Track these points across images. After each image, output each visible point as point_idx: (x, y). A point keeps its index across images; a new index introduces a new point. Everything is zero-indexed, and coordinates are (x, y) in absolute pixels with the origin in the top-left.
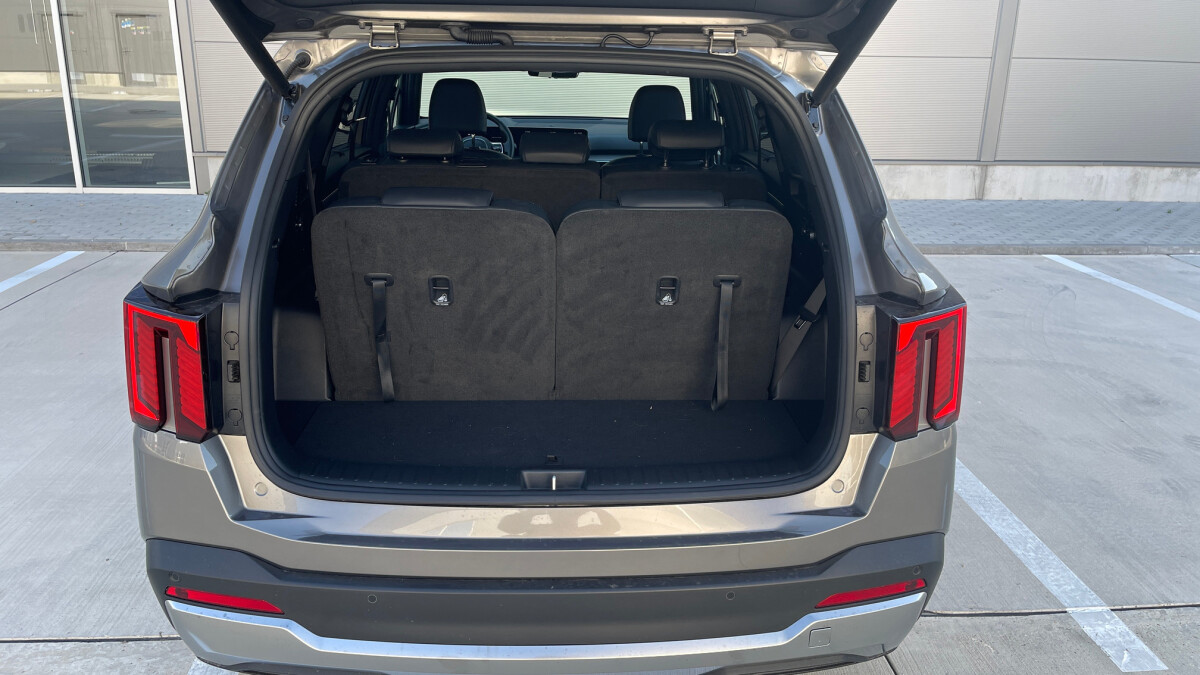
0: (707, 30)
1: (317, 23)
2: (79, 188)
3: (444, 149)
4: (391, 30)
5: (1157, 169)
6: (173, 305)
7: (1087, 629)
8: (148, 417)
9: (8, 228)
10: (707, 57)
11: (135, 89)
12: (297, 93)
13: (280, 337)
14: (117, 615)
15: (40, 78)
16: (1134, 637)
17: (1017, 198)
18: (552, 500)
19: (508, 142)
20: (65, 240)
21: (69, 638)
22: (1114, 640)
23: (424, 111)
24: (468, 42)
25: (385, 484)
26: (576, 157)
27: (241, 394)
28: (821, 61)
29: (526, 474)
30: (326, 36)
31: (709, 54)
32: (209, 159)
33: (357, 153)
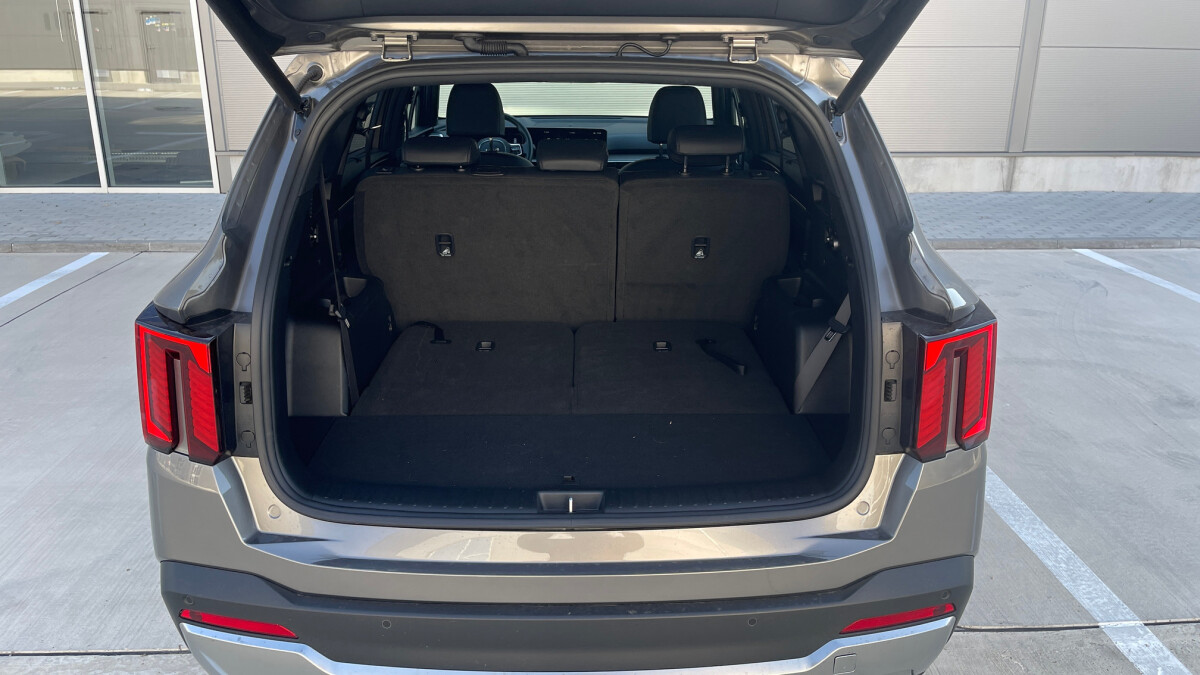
0: (726, 37)
1: (328, 36)
2: (104, 188)
3: (461, 158)
4: (404, 41)
5: (1189, 159)
6: (184, 326)
7: (1120, 645)
8: (161, 439)
9: (34, 229)
10: (727, 65)
11: (160, 86)
12: (310, 107)
13: (295, 352)
14: (138, 627)
15: (65, 76)
16: (1168, 652)
17: (1046, 190)
18: (568, 523)
19: (526, 143)
20: (90, 242)
21: (90, 651)
22: (1146, 656)
23: (442, 113)
24: (482, 53)
25: (399, 507)
26: (594, 165)
27: (254, 415)
28: (845, 68)
29: (542, 495)
30: (338, 49)
31: (729, 63)
32: (231, 158)
33: (373, 158)
